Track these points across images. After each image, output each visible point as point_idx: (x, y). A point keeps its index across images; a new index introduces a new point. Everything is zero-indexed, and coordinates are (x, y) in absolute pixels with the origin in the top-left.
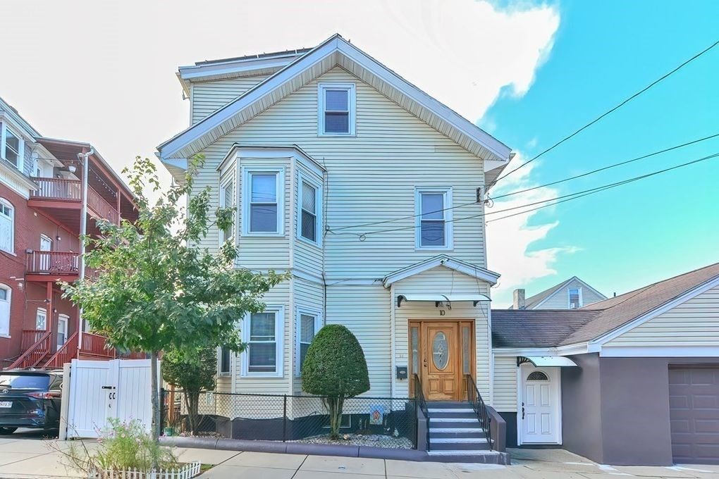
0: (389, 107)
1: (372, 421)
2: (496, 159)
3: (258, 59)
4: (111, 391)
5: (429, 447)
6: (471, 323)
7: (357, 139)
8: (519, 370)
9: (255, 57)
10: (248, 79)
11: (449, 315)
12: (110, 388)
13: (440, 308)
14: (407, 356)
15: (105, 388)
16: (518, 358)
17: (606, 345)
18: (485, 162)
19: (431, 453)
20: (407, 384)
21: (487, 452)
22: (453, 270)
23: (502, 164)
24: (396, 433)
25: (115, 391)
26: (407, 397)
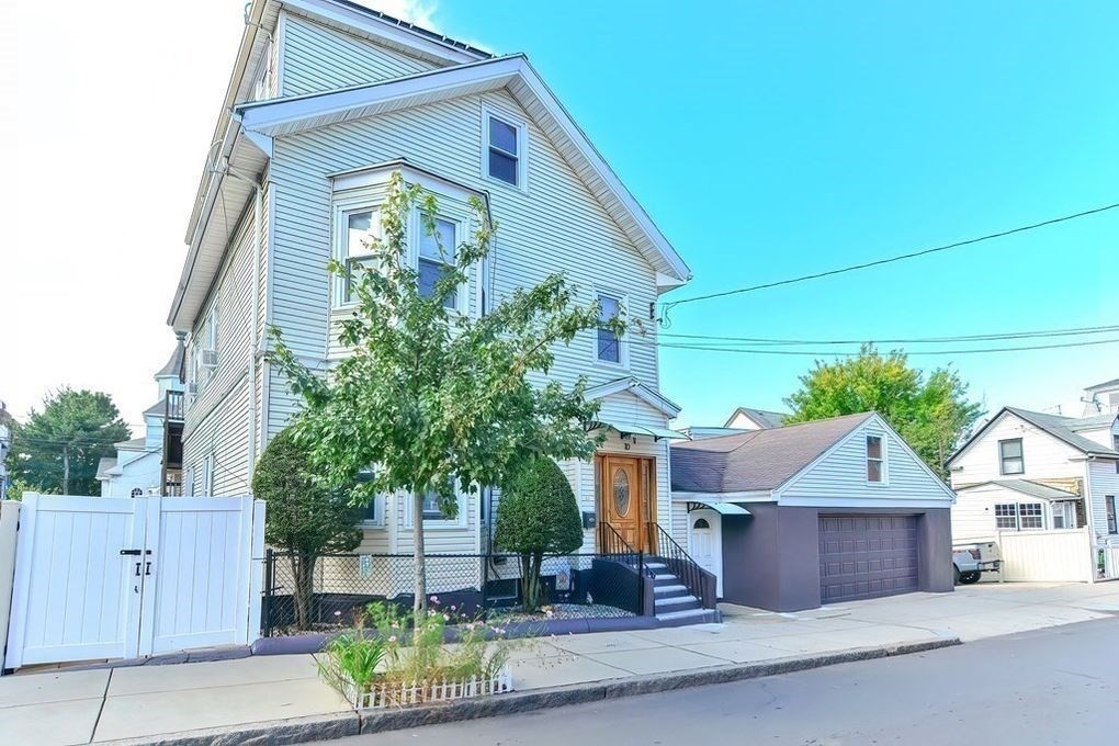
0: (565, 171)
1: (559, 586)
2: (674, 275)
3: (397, 26)
4: (139, 559)
5: (656, 610)
6: (651, 462)
7: (529, 200)
8: (689, 515)
9: (396, 21)
10: (380, 49)
11: (635, 450)
12: (137, 553)
13: (625, 441)
14: (593, 498)
15: (128, 552)
16: (688, 503)
17: (786, 494)
18: (657, 273)
19: (661, 617)
20: (593, 535)
21: (700, 612)
22: (636, 396)
23: (678, 282)
24: (590, 599)
25: (149, 558)
26: (593, 552)
